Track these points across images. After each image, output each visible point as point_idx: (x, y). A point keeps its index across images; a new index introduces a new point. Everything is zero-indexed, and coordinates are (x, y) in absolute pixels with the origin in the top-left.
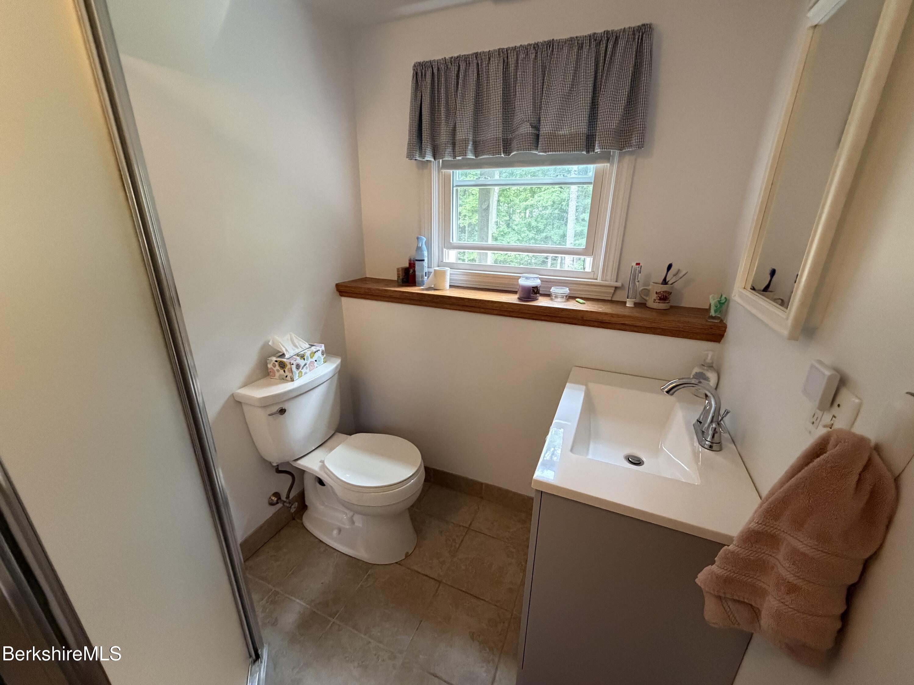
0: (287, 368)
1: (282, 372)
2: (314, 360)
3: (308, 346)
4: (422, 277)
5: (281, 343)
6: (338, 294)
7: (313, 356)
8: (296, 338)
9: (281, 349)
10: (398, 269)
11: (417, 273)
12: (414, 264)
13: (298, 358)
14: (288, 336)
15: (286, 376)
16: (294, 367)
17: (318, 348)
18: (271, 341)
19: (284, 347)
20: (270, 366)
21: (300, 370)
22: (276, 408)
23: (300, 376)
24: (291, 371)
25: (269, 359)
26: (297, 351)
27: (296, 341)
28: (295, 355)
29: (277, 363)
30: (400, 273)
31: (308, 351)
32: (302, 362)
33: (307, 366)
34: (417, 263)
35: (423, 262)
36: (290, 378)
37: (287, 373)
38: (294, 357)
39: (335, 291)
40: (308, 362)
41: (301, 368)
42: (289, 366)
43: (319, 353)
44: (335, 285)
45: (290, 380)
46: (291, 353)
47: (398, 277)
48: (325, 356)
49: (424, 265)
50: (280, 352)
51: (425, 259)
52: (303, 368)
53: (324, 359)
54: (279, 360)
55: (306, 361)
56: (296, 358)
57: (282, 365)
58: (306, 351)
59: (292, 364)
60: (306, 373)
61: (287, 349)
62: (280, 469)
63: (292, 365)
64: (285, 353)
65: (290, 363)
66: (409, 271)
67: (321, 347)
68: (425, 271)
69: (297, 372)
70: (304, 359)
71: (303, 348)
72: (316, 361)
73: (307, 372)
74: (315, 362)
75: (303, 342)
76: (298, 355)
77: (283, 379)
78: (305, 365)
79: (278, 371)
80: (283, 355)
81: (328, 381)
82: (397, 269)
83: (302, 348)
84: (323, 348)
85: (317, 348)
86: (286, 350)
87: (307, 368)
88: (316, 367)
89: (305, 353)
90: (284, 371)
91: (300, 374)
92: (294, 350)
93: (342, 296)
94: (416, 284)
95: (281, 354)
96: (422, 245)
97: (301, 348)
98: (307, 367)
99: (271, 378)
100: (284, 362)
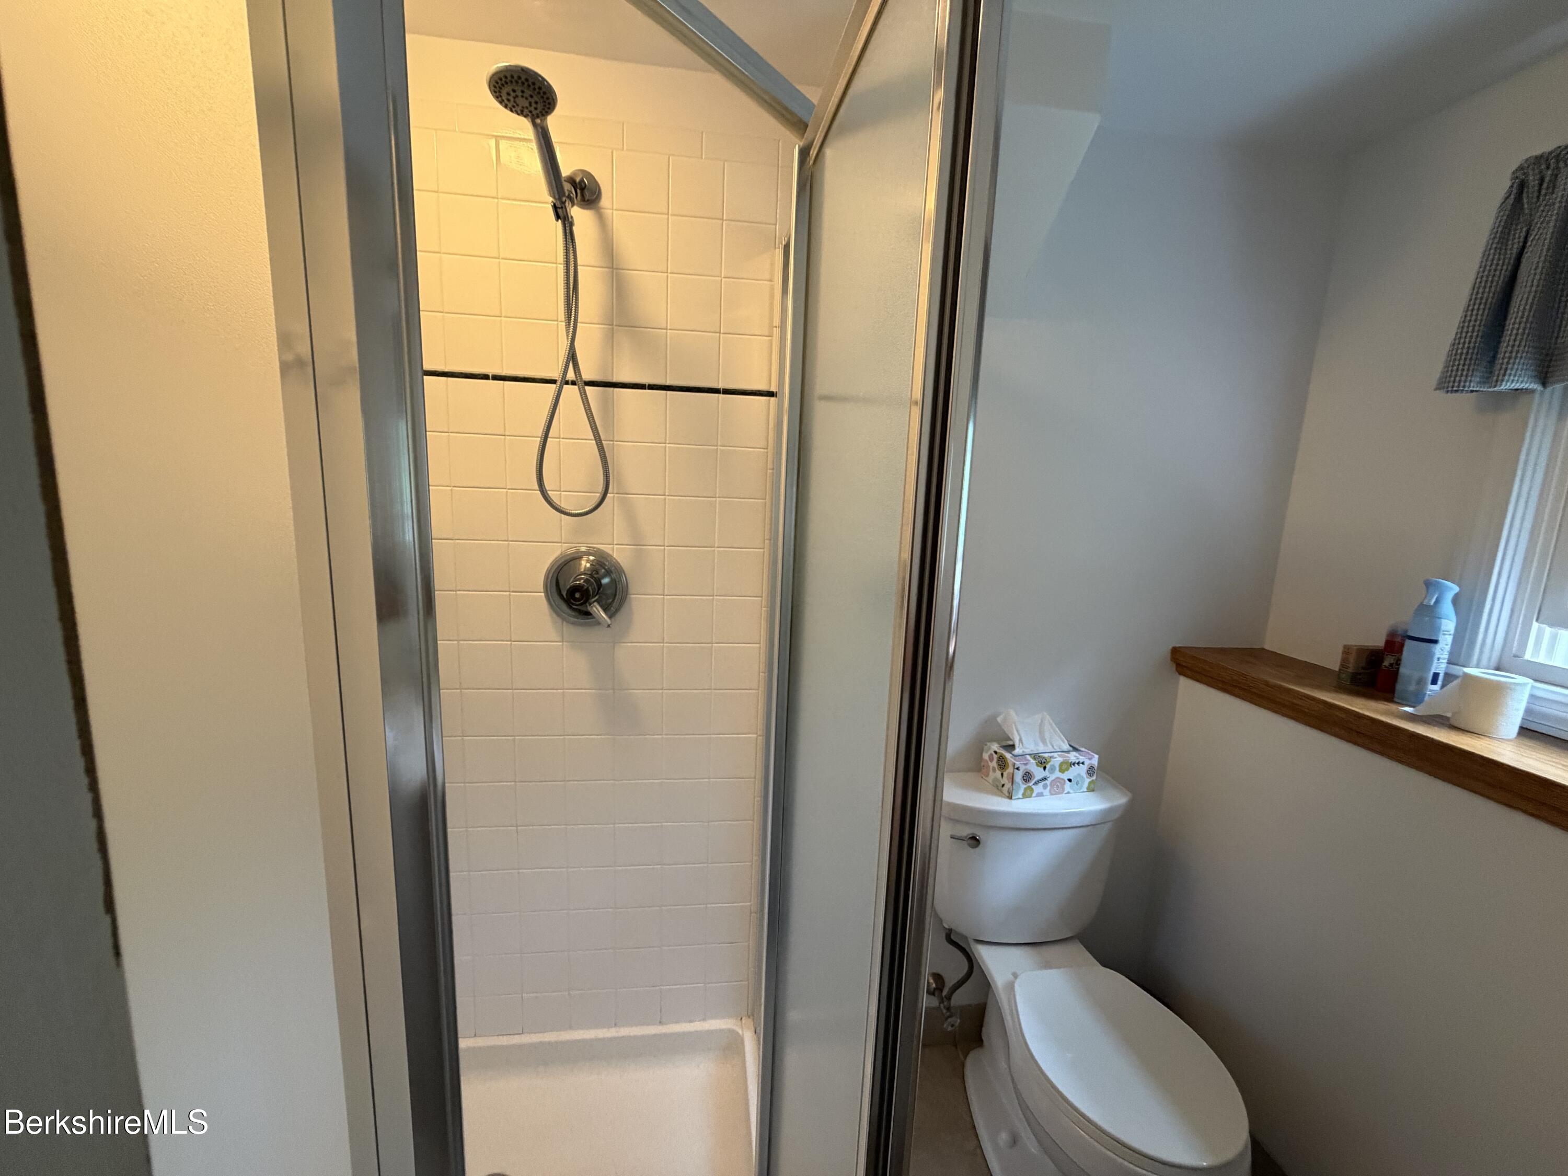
0: (1007, 771)
1: (998, 773)
2: (1066, 776)
3: (1066, 747)
4: (1421, 682)
5: (1015, 726)
6: (1174, 669)
7: (1067, 769)
8: (1051, 725)
9: (1013, 734)
10: (1347, 650)
11: (1403, 670)
12: (1402, 645)
13: (1032, 761)
14: (1038, 717)
15: (1003, 785)
16: (1018, 776)
17: (1082, 759)
18: (1002, 716)
19: (1019, 734)
20: (986, 756)
21: (1031, 784)
22: (966, 831)
23: (1025, 796)
24: (1011, 780)
25: (988, 744)
26: (1041, 748)
27: (1047, 728)
28: (1030, 755)
29: (995, 756)
30: (1352, 659)
31: (1058, 755)
32: (1038, 773)
33: (1048, 782)
34: (1409, 644)
35: (1432, 645)
36: (1007, 789)
37: (1005, 780)
38: (1028, 756)
39: (1169, 661)
40: (1052, 777)
41: (1033, 782)
42: (1010, 770)
43: (1083, 770)
44: (1170, 647)
45: (1007, 794)
46: (1026, 748)
47: (1344, 664)
48: (1094, 778)
49: (1434, 654)
50: (1010, 739)
51: (1441, 638)
52: (1036, 783)
53: (1090, 783)
54: (1000, 753)
55: (1046, 773)
56: (1029, 761)
57: (1002, 764)
58: (1055, 755)
59: (1016, 767)
60: (1040, 795)
61: (1023, 739)
62: (952, 937)
63: (1016, 771)
64: (1017, 745)
65: (1014, 764)
66: (1382, 660)
67: (1090, 759)
68: (1433, 670)
69: (1023, 786)
70: (1045, 768)
71: (1055, 747)
72: (1070, 780)
73: (1044, 794)
74: (1067, 782)
75: (1060, 737)
76: (1035, 756)
77: (997, 786)
78: (1045, 779)
79: (994, 770)
80: (1012, 747)
81: (1082, 829)
82: (1345, 647)
83: (1053, 747)
84: (1095, 761)
85: (1081, 757)
86: (1021, 740)
87: (1045, 787)
88: (1066, 792)
89: (1051, 757)
90: (1002, 775)
91: (1028, 792)
92: (1036, 744)
93: (1181, 674)
94: (1393, 697)
95: (1010, 743)
96: (1437, 602)
97: (1050, 747)
98: (1046, 784)
99: (982, 777)
100: (1006, 758)
